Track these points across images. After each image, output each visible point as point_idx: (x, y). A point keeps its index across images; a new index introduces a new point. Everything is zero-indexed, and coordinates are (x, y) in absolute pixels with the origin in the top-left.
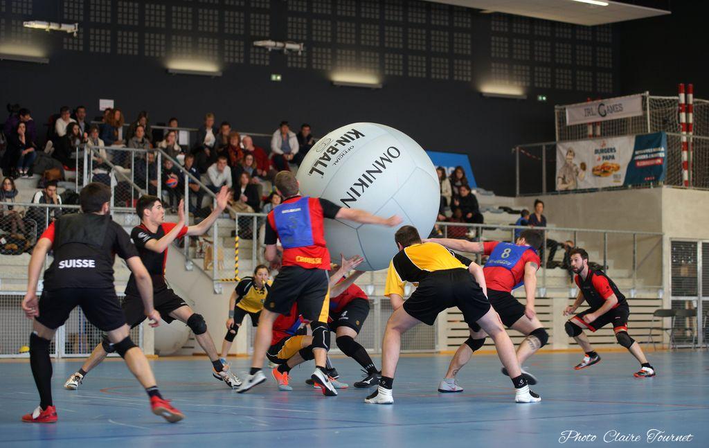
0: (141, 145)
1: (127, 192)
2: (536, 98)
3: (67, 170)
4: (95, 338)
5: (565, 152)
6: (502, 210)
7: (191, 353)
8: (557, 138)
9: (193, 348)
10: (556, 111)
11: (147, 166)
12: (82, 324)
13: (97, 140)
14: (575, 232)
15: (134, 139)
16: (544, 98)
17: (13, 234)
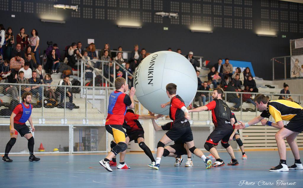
0: (107, 59)
1: (100, 80)
2: (281, 36)
3: (74, 70)
4: (87, 144)
5: (294, 60)
6: (267, 87)
7: (129, 151)
8: (291, 55)
9: (130, 148)
10: (290, 42)
11: (109, 68)
12: (81, 139)
13: (87, 57)
14: (299, 96)
15: (103, 56)
16: (285, 36)
17: (50, 99)
